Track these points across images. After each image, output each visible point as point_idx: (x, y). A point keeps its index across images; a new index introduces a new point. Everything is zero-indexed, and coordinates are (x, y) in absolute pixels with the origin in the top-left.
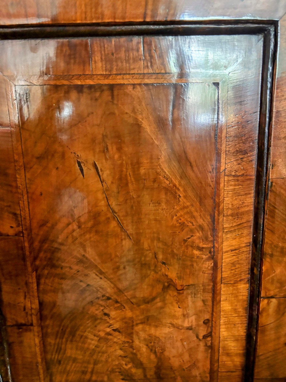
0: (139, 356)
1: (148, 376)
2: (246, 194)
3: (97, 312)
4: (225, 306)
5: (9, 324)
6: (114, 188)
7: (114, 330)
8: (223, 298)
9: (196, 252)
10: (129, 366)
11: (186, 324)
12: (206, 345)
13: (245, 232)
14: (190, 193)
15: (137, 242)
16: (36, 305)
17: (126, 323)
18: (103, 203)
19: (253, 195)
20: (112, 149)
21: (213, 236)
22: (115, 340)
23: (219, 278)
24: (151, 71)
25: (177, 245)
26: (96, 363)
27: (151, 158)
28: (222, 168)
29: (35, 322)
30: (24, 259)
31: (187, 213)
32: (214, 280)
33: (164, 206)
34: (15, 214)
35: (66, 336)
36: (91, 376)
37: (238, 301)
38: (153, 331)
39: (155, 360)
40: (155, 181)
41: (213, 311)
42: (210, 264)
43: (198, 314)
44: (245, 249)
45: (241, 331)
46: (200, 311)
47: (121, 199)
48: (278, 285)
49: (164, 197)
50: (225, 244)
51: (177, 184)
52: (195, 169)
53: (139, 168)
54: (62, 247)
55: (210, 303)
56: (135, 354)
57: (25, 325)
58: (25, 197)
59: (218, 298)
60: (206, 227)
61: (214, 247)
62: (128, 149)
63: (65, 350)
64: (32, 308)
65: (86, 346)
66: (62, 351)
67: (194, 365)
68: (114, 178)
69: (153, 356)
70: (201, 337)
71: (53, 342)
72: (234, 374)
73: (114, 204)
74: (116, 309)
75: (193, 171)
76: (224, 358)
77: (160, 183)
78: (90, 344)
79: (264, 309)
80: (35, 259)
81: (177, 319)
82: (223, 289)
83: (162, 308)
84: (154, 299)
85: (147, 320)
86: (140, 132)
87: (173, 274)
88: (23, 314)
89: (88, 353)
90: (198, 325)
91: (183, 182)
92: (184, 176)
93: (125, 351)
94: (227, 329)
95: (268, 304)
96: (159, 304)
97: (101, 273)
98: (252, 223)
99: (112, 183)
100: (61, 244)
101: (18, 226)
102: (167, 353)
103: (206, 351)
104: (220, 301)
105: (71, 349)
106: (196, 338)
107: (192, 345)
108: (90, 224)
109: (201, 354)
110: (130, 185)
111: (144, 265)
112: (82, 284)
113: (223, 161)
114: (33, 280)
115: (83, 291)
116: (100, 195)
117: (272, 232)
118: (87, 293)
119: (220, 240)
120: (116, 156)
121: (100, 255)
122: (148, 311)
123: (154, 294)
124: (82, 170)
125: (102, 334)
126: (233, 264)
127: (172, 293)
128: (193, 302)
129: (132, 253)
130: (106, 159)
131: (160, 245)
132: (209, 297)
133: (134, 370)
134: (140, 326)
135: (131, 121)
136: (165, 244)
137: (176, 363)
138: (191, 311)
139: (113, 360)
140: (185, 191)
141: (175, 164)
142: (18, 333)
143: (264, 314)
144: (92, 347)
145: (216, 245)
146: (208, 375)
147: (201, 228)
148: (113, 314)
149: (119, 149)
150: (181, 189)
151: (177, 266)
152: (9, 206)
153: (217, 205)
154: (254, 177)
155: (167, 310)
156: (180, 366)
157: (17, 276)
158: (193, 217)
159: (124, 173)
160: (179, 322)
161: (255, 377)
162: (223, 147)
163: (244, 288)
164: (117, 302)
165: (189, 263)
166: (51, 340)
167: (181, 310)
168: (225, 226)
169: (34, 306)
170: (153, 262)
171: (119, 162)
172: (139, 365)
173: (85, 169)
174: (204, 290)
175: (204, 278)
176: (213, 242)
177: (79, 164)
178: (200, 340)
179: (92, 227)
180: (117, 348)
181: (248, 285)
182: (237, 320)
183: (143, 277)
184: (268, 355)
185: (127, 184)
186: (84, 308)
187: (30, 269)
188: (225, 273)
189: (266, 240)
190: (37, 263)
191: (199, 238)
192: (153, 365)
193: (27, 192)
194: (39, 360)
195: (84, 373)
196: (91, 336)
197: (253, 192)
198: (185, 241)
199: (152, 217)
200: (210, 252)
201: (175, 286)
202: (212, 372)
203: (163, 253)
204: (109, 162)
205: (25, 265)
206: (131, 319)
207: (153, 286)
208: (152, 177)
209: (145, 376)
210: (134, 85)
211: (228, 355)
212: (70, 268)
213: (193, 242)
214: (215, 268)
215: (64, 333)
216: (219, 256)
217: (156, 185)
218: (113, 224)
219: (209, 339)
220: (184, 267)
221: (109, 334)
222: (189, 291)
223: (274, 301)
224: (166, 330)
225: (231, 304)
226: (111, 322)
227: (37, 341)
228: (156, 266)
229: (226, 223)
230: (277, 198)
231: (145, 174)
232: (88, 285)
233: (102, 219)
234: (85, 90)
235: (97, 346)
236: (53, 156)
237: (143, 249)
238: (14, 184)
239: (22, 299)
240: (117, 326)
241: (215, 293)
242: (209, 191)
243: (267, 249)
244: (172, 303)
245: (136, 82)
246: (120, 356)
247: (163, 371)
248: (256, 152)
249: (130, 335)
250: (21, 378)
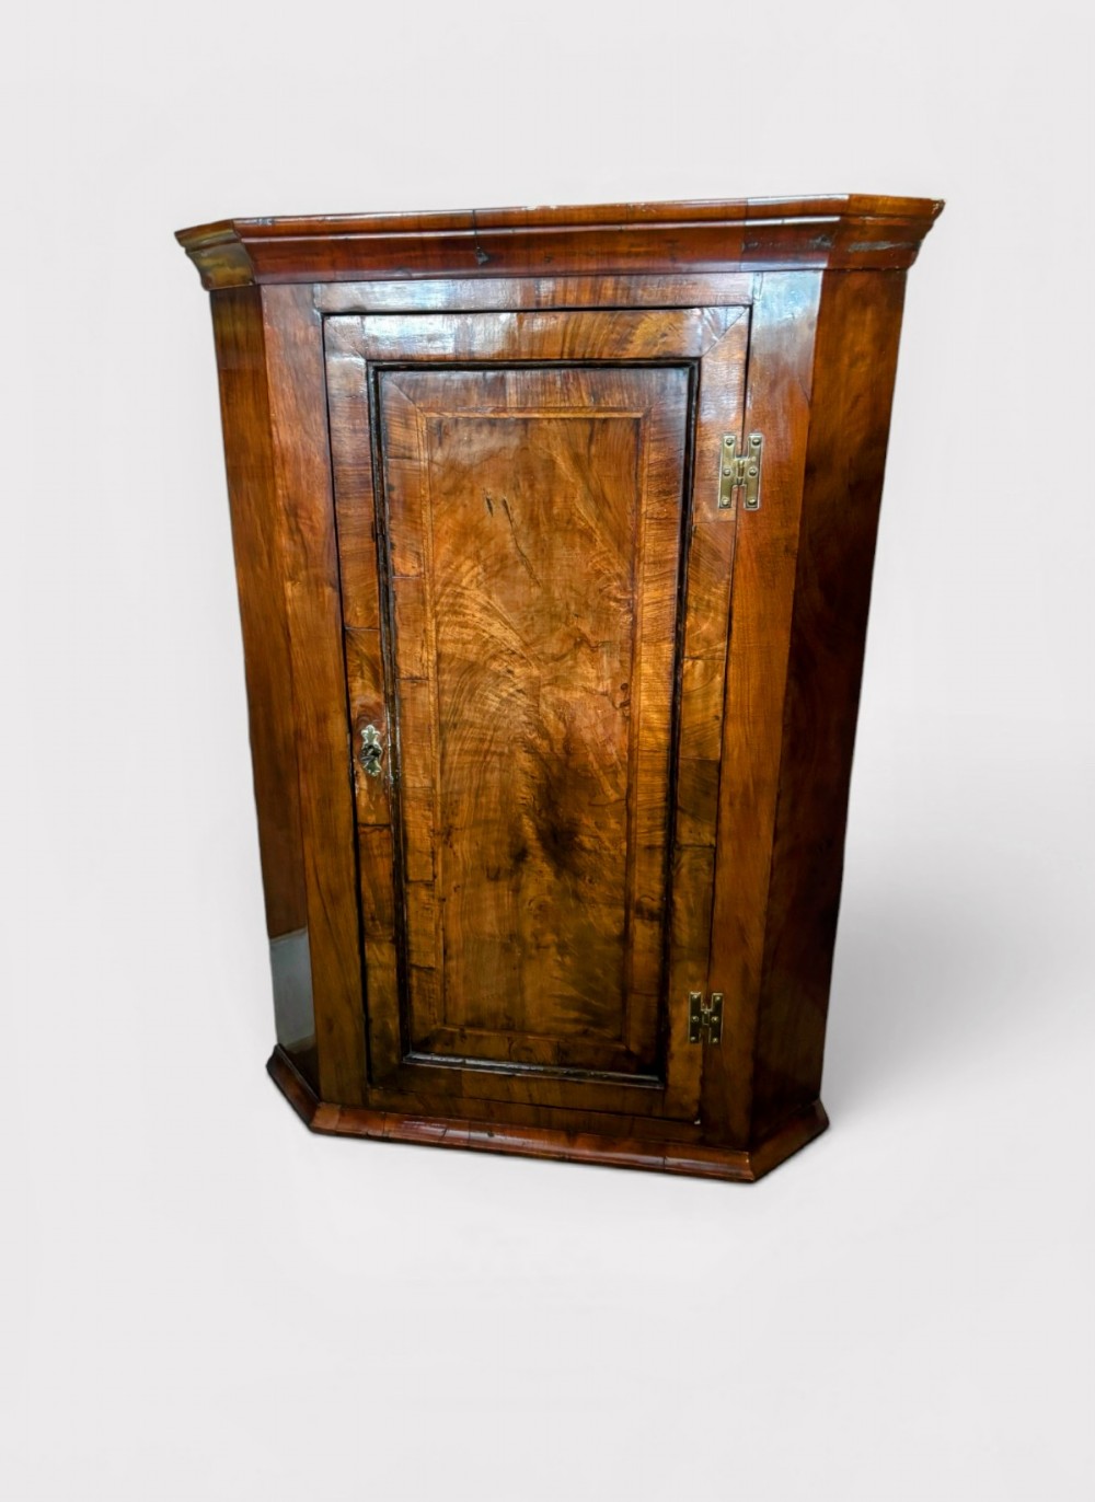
0: (545, 724)
1: (556, 751)
2: (670, 540)
3: (500, 668)
4: (646, 669)
5: (402, 676)
6: (525, 530)
7: (519, 691)
8: (644, 659)
9: (613, 604)
10: (534, 735)
11: (600, 689)
12: (624, 716)
13: (669, 582)
14: (608, 537)
15: (547, 590)
16: (433, 657)
17: (532, 683)
18: (511, 545)
19: (677, 541)
20: (524, 485)
21: (632, 586)
22: (519, 702)
23: (639, 635)
24: (567, 405)
25: (592, 595)
26: (495, 730)
27: (566, 497)
28: (643, 510)
29: (431, 675)
30: (424, 603)
31: (604, 559)
32: (633, 638)
33: (578, 550)
34: (418, 553)
35: (464, 694)
36: (490, 746)
37: (661, 663)
38: (562, 694)
39: (564, 730)
40: (569, 522)
41: (632, 674)
42: (628, 618)
43: (614, 677)
44: (669, 603)
45: (665, 701)
46: (617, 674)
47: (531, 541)
48: (705, 644)
49: (578, 540)
50: (645, 595)
51: (593, 525)
52: (614, 510)
53: (551, 508)
54: (466, 592)
55: (628, 665)
56: (542, 722)
57: (420, 679)
58: (430, 535)
59: (638, 659)
60: (624, 574)
61: (633, 598)
62: (541, 486)
63: (462, 712)
64: (428, 660)
65: (486, 708)
66: (459, 713)
67: (609, 740)
68: (524, 517)
69: (561, 726)
70: (618, 705)
71: (449, 700)
72: (657, 755)
73: (523, 545)
74: (522, 665)
75: (611, 512)
76: (644, 734)
77: (575, 524)
78: (490, 706)
79: (687, 673)
80: (436, 603)
81: (590, 681)
82: (644, 648)
83: (572, 667)
84: (564, 656)
85: (555, 681)
86: (554, 469)
87: (586, 629)
88: (419, 666)
89: (487, 717)
90: (614, 691)
91: (600, 525)
92: (600, 517)
93: (529, 717)
94: (649, 698)
95: (693, 666)
96: (570, 663)
97: (507, 623)
98: (676, 574)
99: (522, 522)
100: (464, 588)
101: (420, 566)
102: (577, 723)
103: (624, 723)
104: (640, 663)
105: (470, 710)
106: (611, 706)
107: (607, 714)
108: (496, 568)
109: (618, 727)
110: (541, 526)
111: (554, 616)
112: (484, 634)
113: (644, 502)
114: (431, 626)
115: (486, 643)
116: (509, 537)
117: (698, 582)
118: (490, 646)
119: (640, 591)
120: (528, 494)
121: (506, 603)
122: (557, 670)
123: (564, 651)
124: (491, 508)
125: (504, 695)
126: (655, 619)
127: (585, 649)
128: (609, 663)
129: (541, 602)
130: (517, 497)
131: (573, 594)
132: (627, 657)
133: (538, 741)
134: (548, 688)
135: (544, 457)
136: (578, 593)
137: (587, 736)
138: (606, 674)
139: (516, 727)
140: (602, 534)
141: (592, 504)
142: (412, 688)
143: (689, 678)
144: (493, 710)
145: (636, 597)
146: (626, 754)
147: (619, 576)
148: (517, 671)
149: (531, 486)
150: (598, 533)
151: (591, 619)
152: (412, 544)
153: (636, 551)
154: (679, 521)
155: (579, 670)
156: (593, 740)
157: (415, 621)
158: (610, 564)
159: (535, 513)
160: (593, 685)
161: (681, 756)
162: (645, 488)
163: (668, 649)
164: (522, 657)
165: (605, 616)
166: (447, 699)
167: (595, 671)
168: (646, 575)
169: (431, 658)
170: (565, 612)
171: (530, 500)
172: (545, 735)
173: (494, 506)
174: (622, 650)
175: (621, 634)
176: (632, 592)
177: (488, 501)
178: (616, 709)
179: (498, 571)
180: (521, 712)
181: (672, 645)
182: (660, 686)
183: (553, 631)
184: (695, 729)
185: (538, 525)
186: (485, 663)
187: (429, 615)
188: (645, 629)
189: (690, 592)
190: (438, 608)
191: (617, 588)
192: (560, 737)
193: (432, 530)
194: (433, 722)
195: (482, 740)
196: (491, 696)
197: (677, 539)
198: (601, 591)
199: (565, 563)
200: (629, 605)
201: (588, 642)
202: (631, 750)
203: (576, 604)
204: (520, 501)
205: (425, 610)
206: (538, 678)
207: (563, 641)
208: (566, 518)
209: (552, 749)
210: (549, 420)
211: (650, 729)
212: (474, 616)
213: (610, 593)
214: (634, 623)
215: (462, 690)
216: (639, 609)
217: (570, 527)
218: (522, 569)
219: (627, 708)
220: (599, 620)
221: (512, 695)
222: (605, 649)
223: (700, 663)
224: (578, 695)
225: (654, 667)
226: (516, 681)
227: (432, 699)
228: (567, 618)
229: (646, 571)
230: (702, 545)
231: (558, 514)
232: (492, 637)
233: (510, 562)
234: (498, 423)
235: (498, 709)
236: (461, 492)
237: (553, 599)
238: (419, 521)
239: (419, 650)
240: (521, 686)
241: (634, 653)
242: (629, 535)
243: (692, 602)
244: (584, 662)
245: (552, 416)
246: (524, 722)
247: (572, 745)
248: (681, 493)
249: (536, 697)
250: (410, 742)
